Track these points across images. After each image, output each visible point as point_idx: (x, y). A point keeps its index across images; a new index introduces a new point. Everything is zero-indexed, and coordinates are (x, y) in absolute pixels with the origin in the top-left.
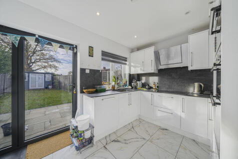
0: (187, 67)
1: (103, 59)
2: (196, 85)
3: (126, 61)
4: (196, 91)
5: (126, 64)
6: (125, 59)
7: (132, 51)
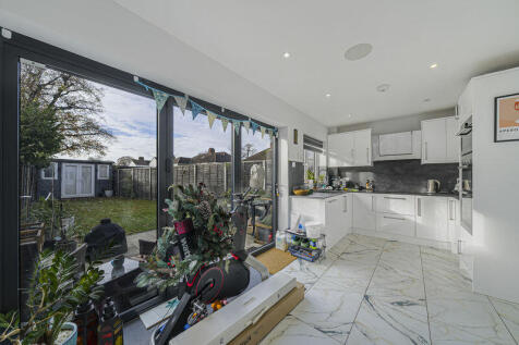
0: (420, 160)
1: (305, 147)
2: (431, 182)
3: (321, 146)
4: (430, 190)
5: (321, 152)
6: (320, 144)
7: (330, 132)
